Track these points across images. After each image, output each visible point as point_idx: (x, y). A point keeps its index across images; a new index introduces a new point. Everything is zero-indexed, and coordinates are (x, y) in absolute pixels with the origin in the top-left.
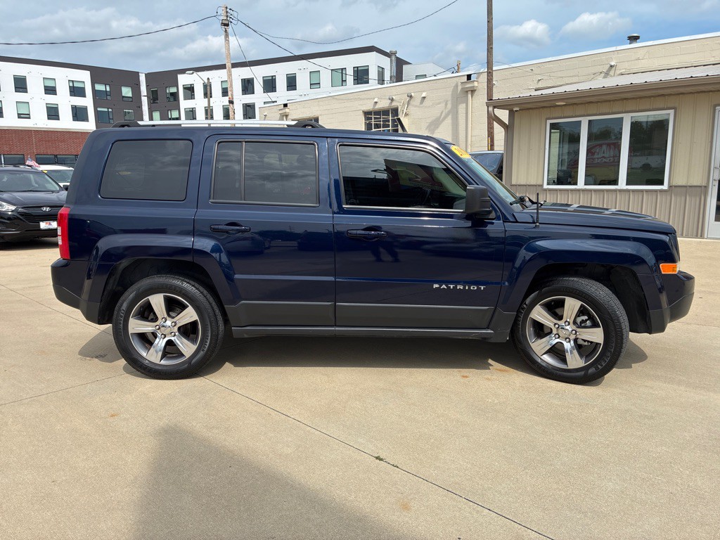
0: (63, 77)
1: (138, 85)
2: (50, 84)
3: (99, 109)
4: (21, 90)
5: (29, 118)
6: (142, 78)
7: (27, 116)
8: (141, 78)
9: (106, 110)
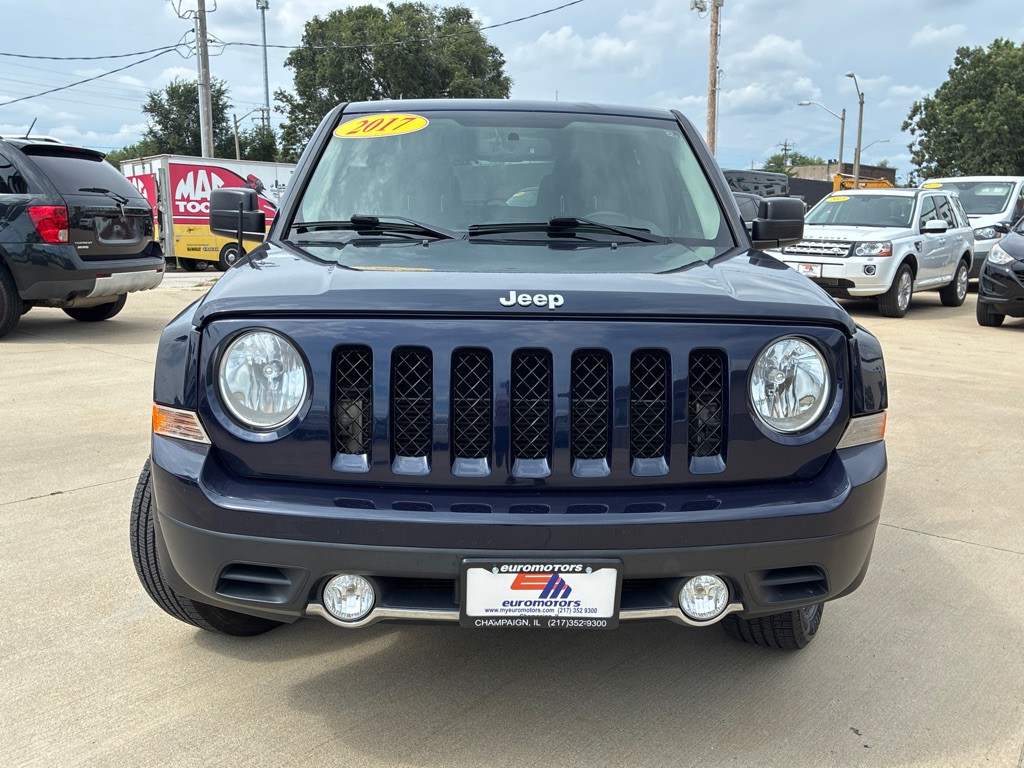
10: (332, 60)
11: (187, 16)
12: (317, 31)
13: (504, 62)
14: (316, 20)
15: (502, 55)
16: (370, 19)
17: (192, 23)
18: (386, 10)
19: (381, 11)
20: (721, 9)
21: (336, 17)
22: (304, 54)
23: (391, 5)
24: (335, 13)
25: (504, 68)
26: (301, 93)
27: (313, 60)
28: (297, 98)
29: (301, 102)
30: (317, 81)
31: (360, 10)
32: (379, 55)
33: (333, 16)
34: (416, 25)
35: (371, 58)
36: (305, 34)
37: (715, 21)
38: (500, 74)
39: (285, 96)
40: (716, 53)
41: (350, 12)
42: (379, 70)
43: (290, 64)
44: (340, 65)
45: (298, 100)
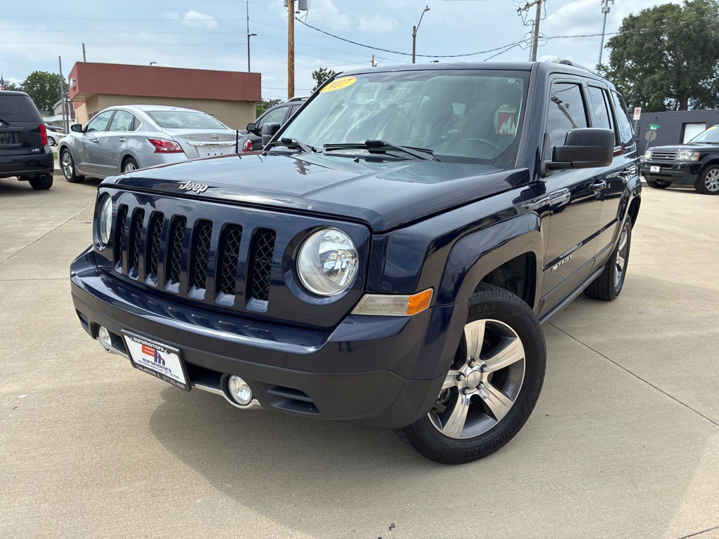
10: (637, 42)
11: (528, 24)
12: (631, 23)
14: (631, 16)
16: (669, 12)
17: (531, 28)
18: (682, 5)
19: (678, 6)
21: (645, 14)
22: (619, 39)
23: (686, 2)
24: (644, 11)
26: (613, 64)
27: (624, 42)
28: (610, 68)
29: (613, 70)
30: (624, 57)
31: (662, 7)
32: (671, 36)
33: (644, 13)
34: (702, 13)
35: (666, 38)
36: (622, 26)
39: (603, 67)
41: (655, 9)
42: (670, 46)
43: (608, 46)
44: (642, 45)
45: (611, 69)
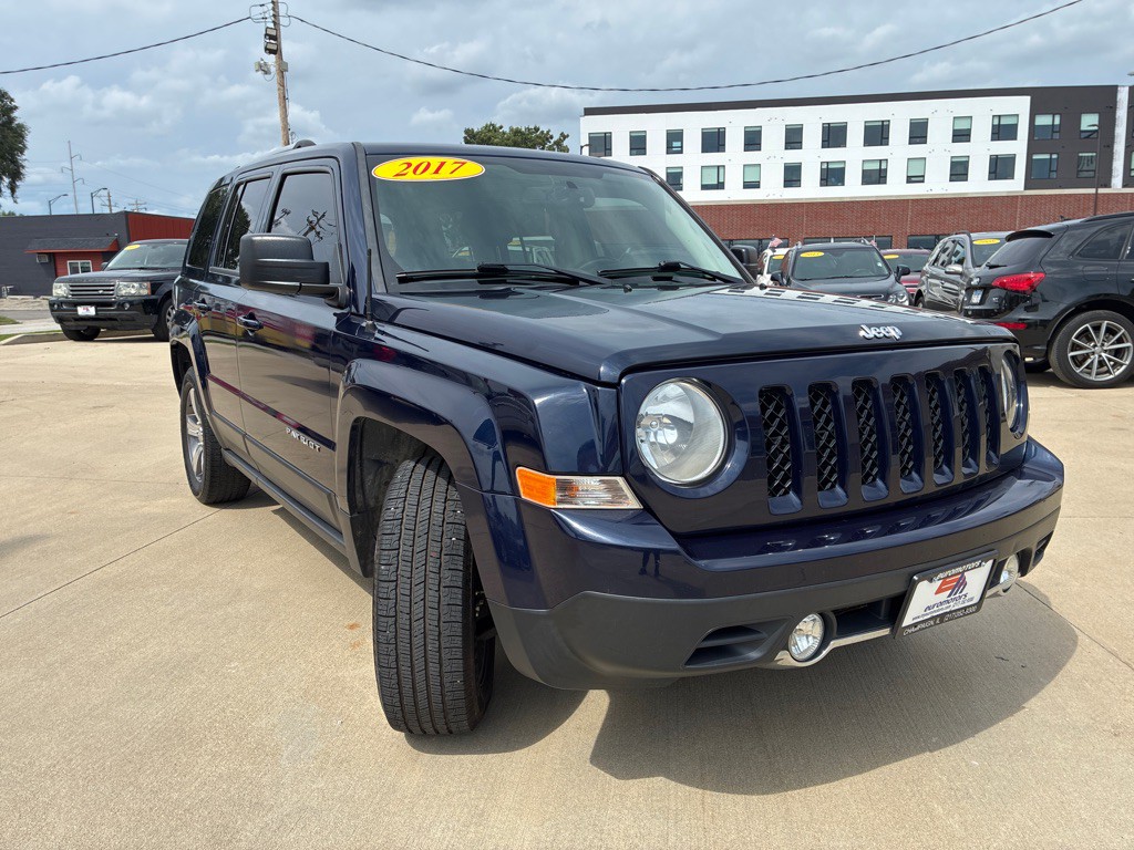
0: (982, 113)
1: (1113, 108)
2: (962, 125)
3: (1035, 157)
4: (918, 140)
5: (923, 182)
6: (1123, 97)
7: (920, 179)
8: (1119, 96)
9: (1047, 156)
13: (16, 108)
15: (12, 100)
20: (286, 74)
25: (15, 114)
37: (282, 85)
38: (11, 120)
40: (286, 116)
